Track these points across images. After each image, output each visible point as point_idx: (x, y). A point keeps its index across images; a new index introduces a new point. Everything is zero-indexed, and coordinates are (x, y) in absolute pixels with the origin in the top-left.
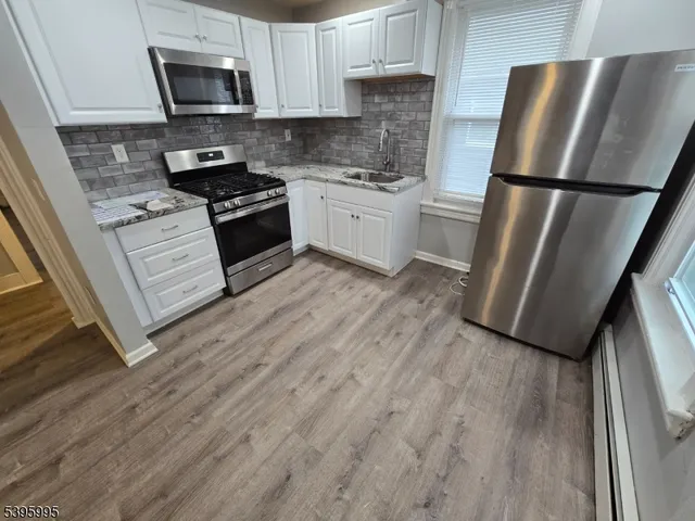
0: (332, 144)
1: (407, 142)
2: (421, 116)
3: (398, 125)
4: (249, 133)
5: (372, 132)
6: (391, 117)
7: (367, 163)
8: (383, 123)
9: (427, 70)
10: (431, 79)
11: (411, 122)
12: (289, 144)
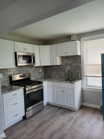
0: (53, 72)
1: (75, 71)
2: (78, 64)
3: (72, 67)
4: (31, 70)
5: (65, 69)
6: (70, 65)
7: (64, 77)
8: (68, 66)
9: (79, 54)
10: (80, 56)
11: (75, 66)
12: (41, 72)
